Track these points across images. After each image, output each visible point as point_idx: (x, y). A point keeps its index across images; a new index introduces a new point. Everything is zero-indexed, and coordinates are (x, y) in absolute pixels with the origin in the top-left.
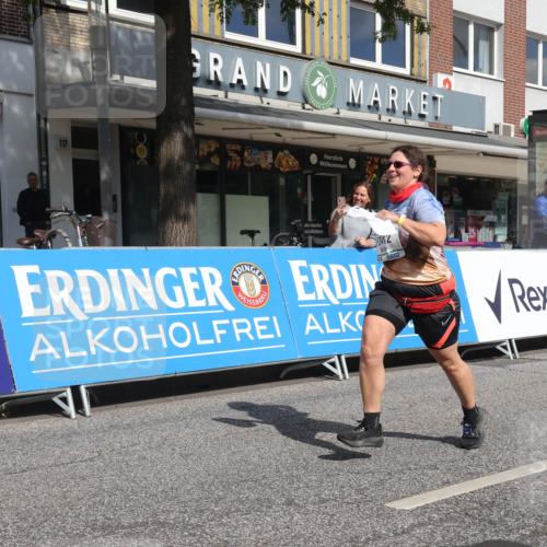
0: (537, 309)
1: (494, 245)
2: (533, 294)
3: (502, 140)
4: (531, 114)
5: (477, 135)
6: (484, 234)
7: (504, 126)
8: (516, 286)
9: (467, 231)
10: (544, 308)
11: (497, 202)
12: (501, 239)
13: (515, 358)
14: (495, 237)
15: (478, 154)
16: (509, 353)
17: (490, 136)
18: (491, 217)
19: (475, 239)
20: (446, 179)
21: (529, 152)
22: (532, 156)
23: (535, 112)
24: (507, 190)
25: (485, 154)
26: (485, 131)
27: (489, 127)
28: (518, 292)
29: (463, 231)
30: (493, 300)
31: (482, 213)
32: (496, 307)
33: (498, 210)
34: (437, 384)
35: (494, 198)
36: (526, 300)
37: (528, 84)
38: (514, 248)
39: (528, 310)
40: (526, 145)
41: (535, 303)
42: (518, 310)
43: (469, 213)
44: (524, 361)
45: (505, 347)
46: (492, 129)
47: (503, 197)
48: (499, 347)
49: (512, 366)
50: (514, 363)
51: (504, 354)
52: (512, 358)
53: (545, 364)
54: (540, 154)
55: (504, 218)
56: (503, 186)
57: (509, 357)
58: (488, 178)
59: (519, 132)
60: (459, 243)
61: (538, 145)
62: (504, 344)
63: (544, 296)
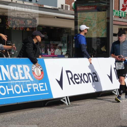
0: (78, 83)
1: (62, 56)
2: (76, 77)
3: (64, 11)
4: (76, 1)
5: (54, 9)
6: (57, 51)
7: (65, 6)
9: (50, 50)
10: (81, 83)
11: (63, 38)
12: (64, 54)
13: (69, 104)
14: (62, 53)
15: (54, 17)
16: (66, 103)
17: (59, 10)
18: (61, 45)
19: (54, 54)
20: (41, 28)
21: (75, 17)
22: (76, 17)
24: (67, 33)
25: (58, 17)
26: (58, 8)
29: (48, 50)
31: (56, 43)
33: (63, 41)
34: (35, 117)
35: (62, 36)
38: (69, 57)
39: (74, 84)
40: (74, 14)
41: (77, 81)
42: (70, 84)
43: (51, 42)
44: (72, 106)
45: (64, 100)
46: (60, 7)
47: (65, 36)
48: (62, 100)
49: (67, 108)
50: (68, 107)
51: (64, 103)
52: (67, 105)
53: (81, 106)
54: (79, 17)
55: (66, 45)
56: (65, 31)
57: (66, 104)
58: (59, 28)
59: (71, 8)
60: (47, 56)
61: (79, 14)
62: (64, 99)
63: (81, 77)
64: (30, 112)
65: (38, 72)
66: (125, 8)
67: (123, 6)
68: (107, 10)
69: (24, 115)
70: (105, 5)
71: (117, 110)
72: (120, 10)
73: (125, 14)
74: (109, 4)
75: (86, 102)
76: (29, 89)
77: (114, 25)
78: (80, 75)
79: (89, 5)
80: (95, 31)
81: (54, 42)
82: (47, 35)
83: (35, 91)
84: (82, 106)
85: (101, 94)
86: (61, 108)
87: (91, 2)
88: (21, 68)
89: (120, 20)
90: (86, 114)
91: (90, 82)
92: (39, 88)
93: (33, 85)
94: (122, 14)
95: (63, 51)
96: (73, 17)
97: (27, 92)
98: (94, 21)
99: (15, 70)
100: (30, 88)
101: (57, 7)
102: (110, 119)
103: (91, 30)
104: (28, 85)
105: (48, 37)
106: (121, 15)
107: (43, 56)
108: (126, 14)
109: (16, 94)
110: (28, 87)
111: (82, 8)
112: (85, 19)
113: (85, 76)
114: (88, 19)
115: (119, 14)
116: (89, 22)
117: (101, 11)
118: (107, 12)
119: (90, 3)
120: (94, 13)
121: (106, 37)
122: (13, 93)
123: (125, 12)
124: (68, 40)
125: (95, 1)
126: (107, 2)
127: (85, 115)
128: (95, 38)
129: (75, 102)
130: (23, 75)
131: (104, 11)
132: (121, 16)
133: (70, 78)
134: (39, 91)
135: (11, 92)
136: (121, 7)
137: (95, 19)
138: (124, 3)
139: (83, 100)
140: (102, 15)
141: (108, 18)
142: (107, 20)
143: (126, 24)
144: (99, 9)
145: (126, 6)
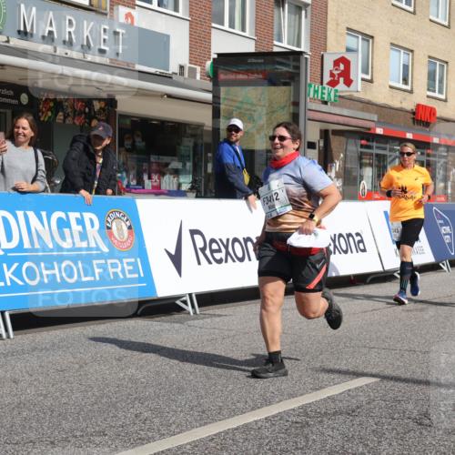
0: (219, 261)
1: (178, 193)
2: (215, 246)
3: (186, 82)
4: (216, 56)
5: (161, 75)
6: (168, 182)
7: (190, 68)
8: (197, 237)
9: (150, 178)
10: (226, 261)
11: (182, 148)
12: (185, 187)
13: (195, 313)
14: (180, 185)
15: (162, 96)
16: (189, 308)
17: (174, 77)
18: (175, 164)
19: (159, 187)
20: (128, 122)
21: (214, 97)
22: (216, 97)
23: (219, 55)
24: (193, 136)
25: (170, 96)
26: (170, 72)
27: (174, 68)
28: (200, 244)
29: (145, 177)
30: (173, 252)
31: (165, 159)
32: (176, 259)
33: (182, 156)
35: (179, 144)
36: (208, 252)
37: (214, 25)
38: (197, 197)
39: (210, 263)
40: (211, 89)
41: (218, 256)
42: (199, 263)
43: (153, 158)
44: (205, 316)
45: (185, 302)
46: (177, 70)
47: (188, 143)
48: (178, 302)
49: (191, 323)
50: (194, 320)
51: (184, 309)
52: (192, 313)
53: (226, 319)
54: (225, 99)
55: (189, 165)
56: (189, 131)
57: (189, 313)
58: (172, 122)
60: (142, 191)
61: (223, 90)
62: (184, 298)
63: (226, 247)
64: (100, 330)
66: (336, 79)
67: (332, 75)
68: (292, 84)
70: (288, 72)
72: (325, 85)
73: (335, 96)
74: (298, 68)
75: (238, 309)
76: (99, 273)
77: (309, 120)
78: (225, 242)
79: (249, 67)
80: (262, 134)
81: (161, 157)
82: (143, 140)
83: (112, 277)
84: (228, 318)
86: (177, 322)
87: (255, 61)
88: (77, 219)
89: (324, 108)
90: (237, 337)
91: (250, 260)
93: (109, 261)
94: (329, 94)
95: (182, 180)
96: (209, 96)
97: (92, 278)
98: (259, 108)
99: (63, 224)
100: (100, 270)
101: (168, 70)
103: (254, 131)
104: (95, 262)
105: (144, 144)
106: (326, 97)
107: (133, 191)
108: (338, 94)
109: (64, 284)
110: (95, 266)
111: (232, 77)
112: (238, 104)
113: (237, 245)
114: (247, 103)
115: (323, 93)
116: (248, 112)
117: (278, 85)
118: (292, 87)
119: (252, 64)
120: (260, 89)
122: (59, 280)
123: (336, 91)
124: (195, 153)
125: (262, 61)
126: (292, 63)
127: (235, 341)
128: (263, 151)
129: (211, 307)
130: (84, 236)
131: (285, 84)
132: (326, 99)
133: (201, 249)
134: (121, 276)
136: (327, 78)
137: (262, 103)
138: (334, 66)
139: (231, 304)
140: (280, 94)
141: (296, 104)
142: (292, 107)
143: (341, 120)
144: (272, 81)
145: (340, 75)
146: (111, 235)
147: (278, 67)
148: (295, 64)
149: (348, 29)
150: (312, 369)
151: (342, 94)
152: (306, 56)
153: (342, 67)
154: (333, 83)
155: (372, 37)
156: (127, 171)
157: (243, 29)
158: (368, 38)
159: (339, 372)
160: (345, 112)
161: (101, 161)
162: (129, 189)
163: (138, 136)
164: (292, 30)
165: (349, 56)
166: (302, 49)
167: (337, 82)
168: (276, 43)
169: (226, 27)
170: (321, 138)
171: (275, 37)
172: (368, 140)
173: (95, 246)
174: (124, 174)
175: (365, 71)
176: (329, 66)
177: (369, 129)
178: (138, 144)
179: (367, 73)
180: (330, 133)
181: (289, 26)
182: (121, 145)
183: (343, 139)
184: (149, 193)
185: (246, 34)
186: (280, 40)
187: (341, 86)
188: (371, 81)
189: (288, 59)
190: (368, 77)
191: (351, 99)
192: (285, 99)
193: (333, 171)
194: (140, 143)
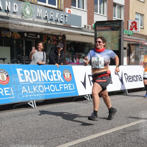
3: (87, 30)
4: (95, 22)
5: (79, 28)
7: (88, 26)
8: (90, 77)
9: (76, 59)
11: (85, 50)
13: (90, 100)
15: (79, 35)
16: (88, 99)
17: (83, 29)
19: (78, 62)
20: (69, 43)
21: (95, 34)
22: (96, 34)
23: (97, 22)
24: (89, 46)
25: (82, 35)
27: (83, 26)
29: (74, 59)
30: (83, 82)
31: (80, 54)
32: (84, 84)
33: (86, 53)
37: (95, 13)
38: (90, 65)
40: (94, 32)
42: (91, 85)
43: (77, 54)
45: (87, 97)
46: (84, 27)
47: (87, 49)
48: (85, 97)
50: (90, 102)
52: (89, 100)
54: (98, 35)
56: (87, 45)
57: (88, 100)
58: (82, 42)
59: (92, 28)
60: (73, 63)
61: (98, 32)
62: (87, 96)
65: (67, 75)
67: (131, 27)
68: (119, 30)
69: (57, 107)
70: (118, 26)
71: (127, 105)
72: (129, 30)
73: (132, 33)
74: (121, 25)
77: (124, 41)
81: (79, 53)
83: (65, 89)
85: (114, 93)
86: (85, 103)
88: (55, 72)
89: (128, 37)
90: (103, 107)
92: (68, 88)
93: (64, 85)
94: (130, 33)
97: (59, 90)
98: (109, 38)
99: (50, 74)
100: (62, 88)
101: (81, 27)
102: (121, 111)
104: (60, 85)
107: (71, 63)
108: (133, 33)
109: (51, 92)
111: (100, 28)
114: (105, 36)
115: (128, 32)
117: (115, 30)
118: (119, 31)
119: (106, 24)
120: (109, 32)
121: (119, 50)
122: (49, 91)
123: (132, 32)
125: (110, 23)
127: (102, 109)
130: (57, 77)
131: (117, 30)
133: (91, 81)
135: (47, 90)
136: (129, 28)
137: (110, 36)
138: (132, 24)
140: (115, 33)
141: (120, 36)
142: (119, 37)
143: (134, 40)
144: (113, 29)
145: (133, 27)
146: (65, 77)
147: (114, 25)
148: (119, 24)
149: (136, 13)
150: (126, 117)
151: (134, 33)
152: (123, 21)
153: (134, 24)
154: (131, 29)
155: (143, 15)
156: (69, 58)
157: (104, 14)
158: (142, 15)
159: (135, 118)
160: (135, 38)
161: (60, 55)
162: (69, 63)
163: (72, 47)
164: (119, 13)
165: (136, 21)
166: (122, 19)
167: (133, 29)
168: (114, 17)
169: (98, 13)
170: (128, 46)
171: (113, 16)
172: (142, 46)
173: (60, 80)
174: (68, 58)
175: (141, 25)
176: (130, 24)
177: (143, 43)
178: (72, 49)
179: (142, 26)
180: (131, 44)
181: (118, 13)
182: (67, 50)
183: (134, 46)
184: (76, 64)
185: (104, 15)
186: (115, 17)
187: (134, 30)
188: (143, 28)
189: (118, 22)
190: (142, 27)
191: (137, 34)
192: (117, 34)
193: (132, 56)
194: (73, 49)
